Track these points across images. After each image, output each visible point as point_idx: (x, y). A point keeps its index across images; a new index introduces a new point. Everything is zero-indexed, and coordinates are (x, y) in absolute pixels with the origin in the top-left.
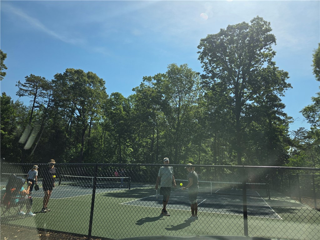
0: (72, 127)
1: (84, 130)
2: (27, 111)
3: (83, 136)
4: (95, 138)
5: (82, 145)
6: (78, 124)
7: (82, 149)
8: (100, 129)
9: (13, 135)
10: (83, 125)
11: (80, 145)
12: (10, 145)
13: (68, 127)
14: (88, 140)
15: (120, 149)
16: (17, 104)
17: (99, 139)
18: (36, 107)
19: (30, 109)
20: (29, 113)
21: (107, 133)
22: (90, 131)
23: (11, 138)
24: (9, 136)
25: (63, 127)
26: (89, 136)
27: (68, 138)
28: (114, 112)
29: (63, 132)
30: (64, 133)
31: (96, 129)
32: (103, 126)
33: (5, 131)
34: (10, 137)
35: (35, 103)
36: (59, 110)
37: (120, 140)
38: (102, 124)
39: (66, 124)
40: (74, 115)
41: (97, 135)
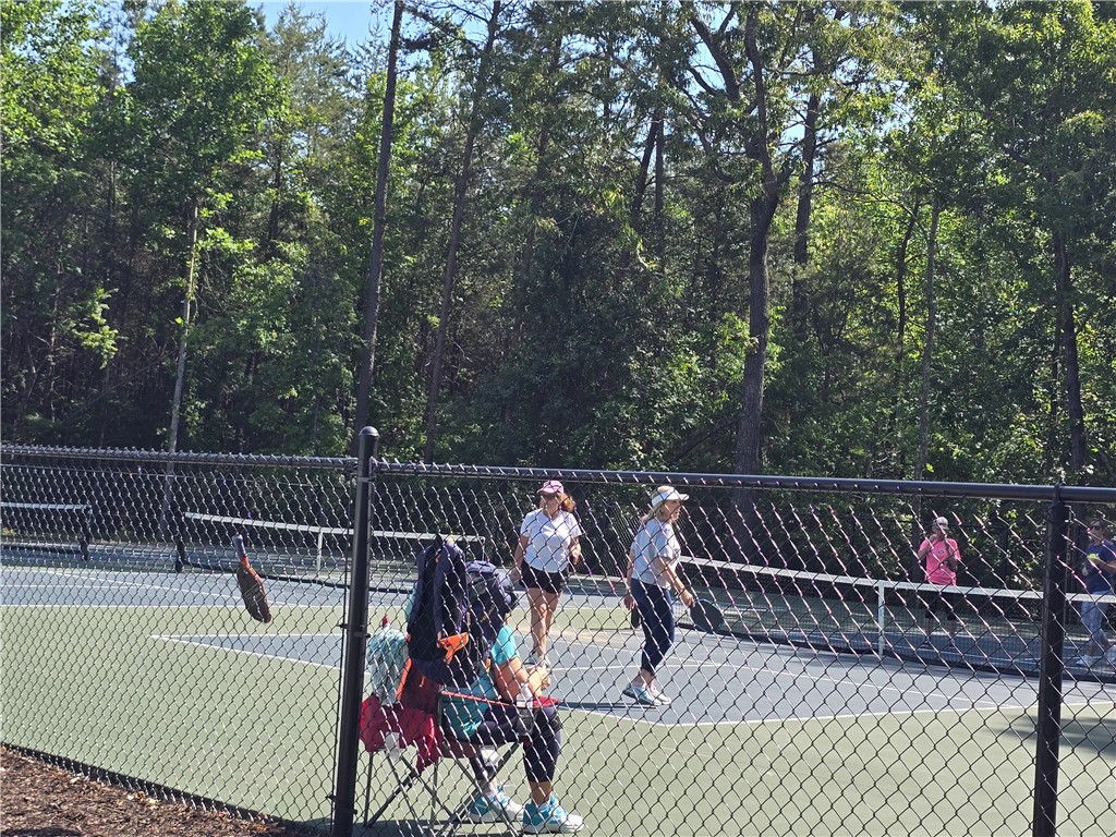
0: (673, 183)
1: (764, 210)
2: (358, 78)
3: (758, 250)
4: (847, 270)
5: (759, 327)
6: (713, 163)
7: (755, 359)
8: (886, 192)
9: (285, 259)
10: (754, 165)
11: (744, 328)
12: (279, 330)
13: (642, 187)
14: (796, 284)
15: (1072, 360)
16: (290, 33)
17: (884, 278)
18: (413, 46)
19: (375, 62)
20: (368, 96)
21: (951, 221)
22: (804, 209)
23: (279, 279)
24: (262, 271)
25: (613, 188)
26: (802, 256)
27: (648, 274)
28: (1013, 32)
29: (608, 228)
30: (616, 235)
31: (852, 191)
32: (914, 167)
33: (236, 234)
34: (274, 273)
35: (406, 16)
36: (568, 60)
37: (1066, 285)
38: (904, 153)
39: (621, 160)
40: (683, 84)
41: (863, 241)
